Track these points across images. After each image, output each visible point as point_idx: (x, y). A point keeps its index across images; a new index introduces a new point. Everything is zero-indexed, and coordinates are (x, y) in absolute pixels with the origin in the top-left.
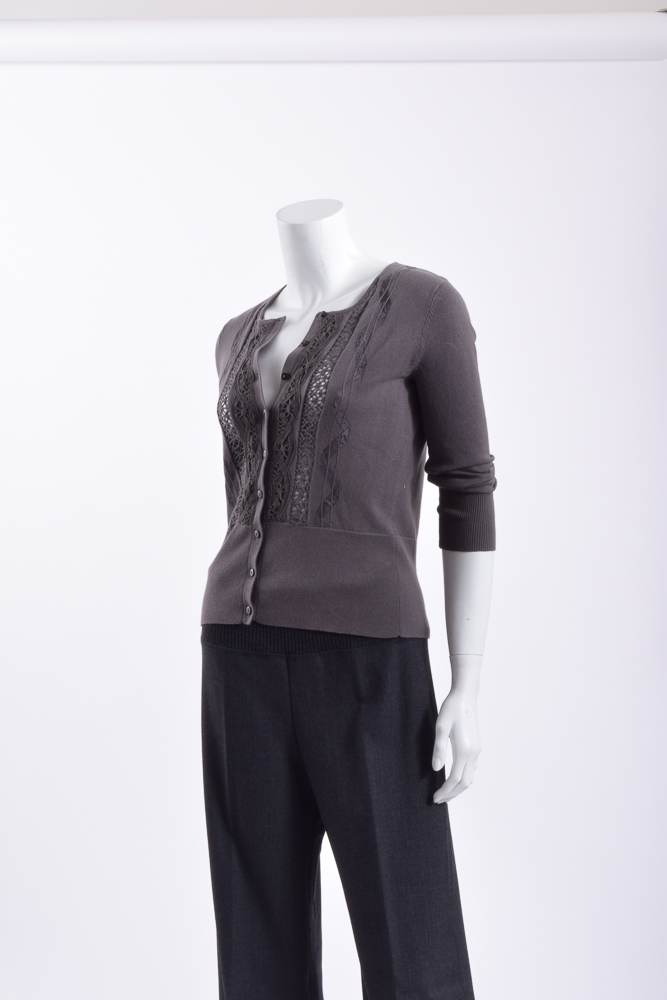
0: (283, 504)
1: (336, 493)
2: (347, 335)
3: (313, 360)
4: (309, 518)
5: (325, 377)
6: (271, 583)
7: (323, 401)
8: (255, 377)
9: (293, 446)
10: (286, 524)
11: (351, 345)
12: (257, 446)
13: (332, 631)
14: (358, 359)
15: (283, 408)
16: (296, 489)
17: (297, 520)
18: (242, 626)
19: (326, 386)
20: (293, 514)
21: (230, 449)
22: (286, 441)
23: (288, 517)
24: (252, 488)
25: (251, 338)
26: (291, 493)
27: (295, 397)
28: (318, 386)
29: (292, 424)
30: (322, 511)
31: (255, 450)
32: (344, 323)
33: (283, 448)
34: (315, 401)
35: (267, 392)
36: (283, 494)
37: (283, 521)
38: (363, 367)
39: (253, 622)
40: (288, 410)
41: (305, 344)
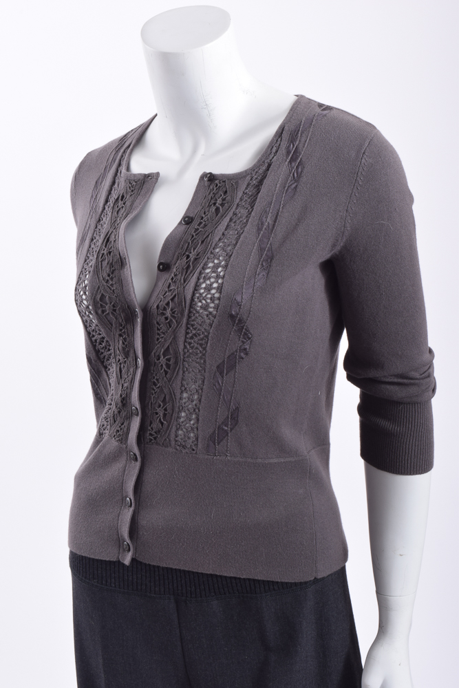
0: (165, 426)
1: (234, 417)
2: (244, 212)
3: (199, 248)
4: (200, 446)
5: (218, 277)
6: (153, 518)
7: (217, 308)
8: (121, 262)
9: (176, 358)
10: (170, 450)
11: (250, 228)
12: (128, 350)
13: (232, 575)
14: (261, 250)
15: (162, 310)
16: (181, 409)
17: (184, 447)
18: (119, 563)
19: (220, 289)
20: (178, 439)
21: (94, 346)
22: (166, 352)
23: (173, 443)
24: (125, 401)
25: (114, 196)
26: (175, 415)
27: (177, 298)
28: (209, 289)
29: (174, 332)
30: (217, 437)
31: (127, 355)
32: (240, 194)
33: (163, 360)
34: (205, 307)
35: (139, 282)
36: (165, 415)
37: (167, 447)
38: (270, 259)
39: (133, 560)
40: (168, 313)
41: (187, 220)
